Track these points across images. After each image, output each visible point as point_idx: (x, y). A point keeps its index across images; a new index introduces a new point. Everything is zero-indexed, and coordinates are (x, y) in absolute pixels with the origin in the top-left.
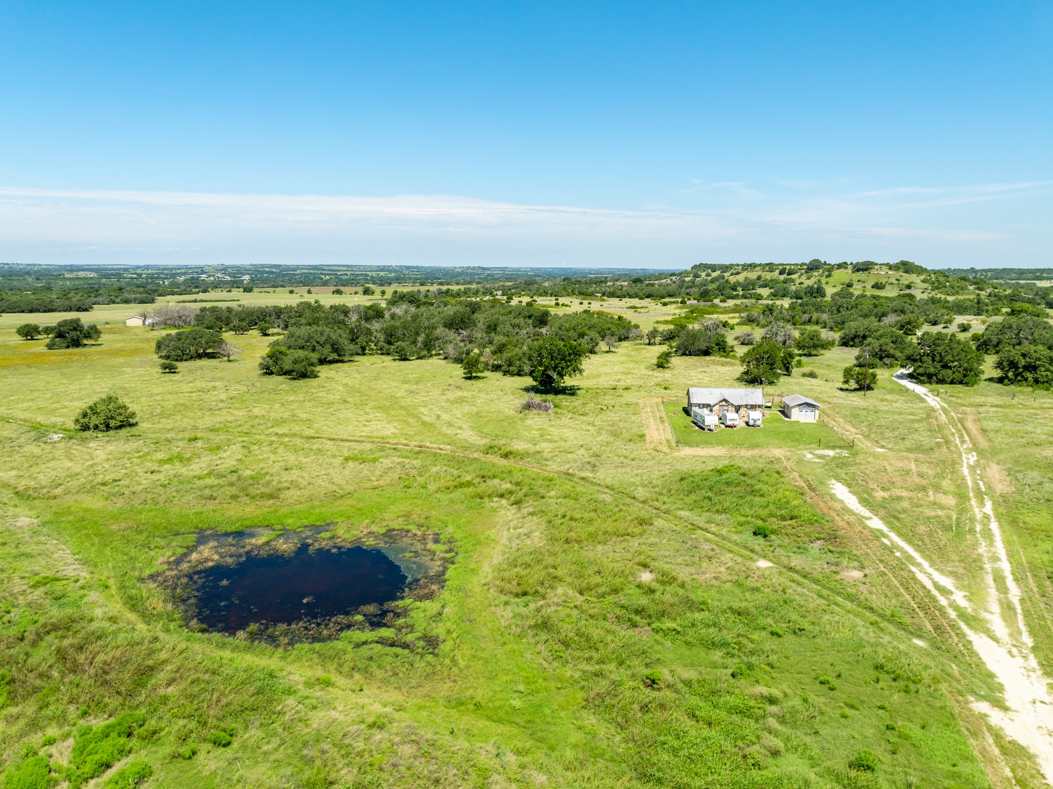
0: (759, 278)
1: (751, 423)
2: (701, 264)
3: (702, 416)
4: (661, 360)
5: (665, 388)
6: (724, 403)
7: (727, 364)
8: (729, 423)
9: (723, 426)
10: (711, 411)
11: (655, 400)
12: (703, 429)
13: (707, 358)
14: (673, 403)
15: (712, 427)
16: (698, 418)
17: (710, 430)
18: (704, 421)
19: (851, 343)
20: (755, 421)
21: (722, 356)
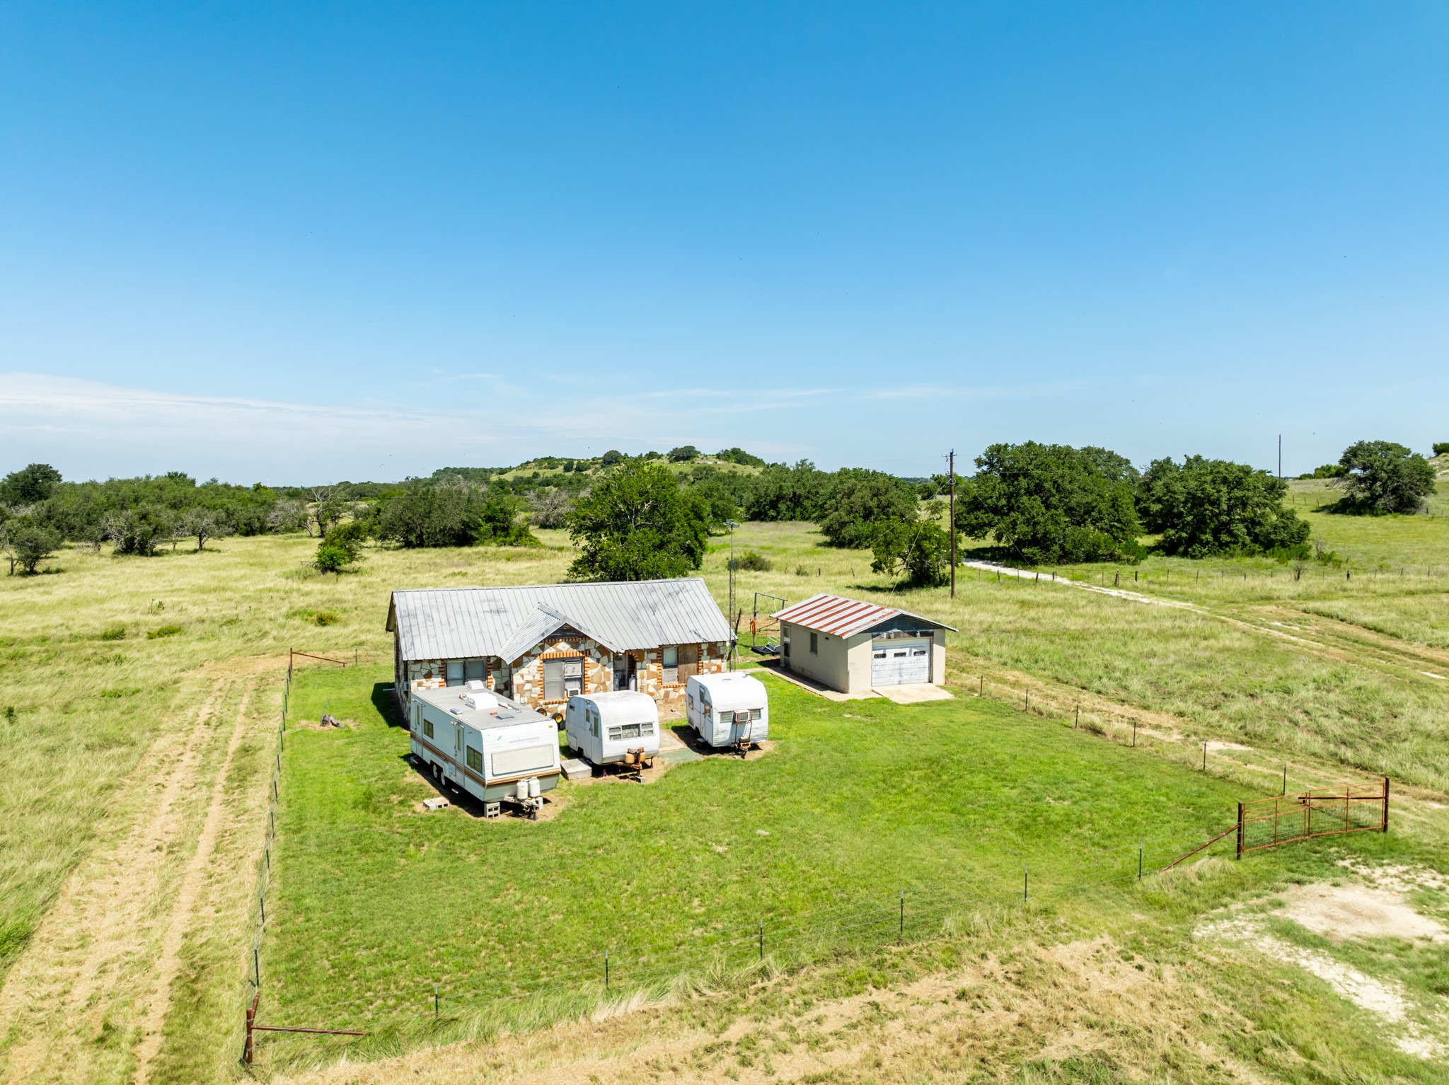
0: (536, 475)
1: (720, 733)
2: (447, 468)
3: (461, 730)
4: (333, 550)
5: (322, 621)
6: (563, 647)
7: (519, 557)
8: (612, 749)
9: (578, 768)
10: (506, 689)
11: (262, 665)
12: (476, 807)
13: (466, 550)
14: (333, 671)
15: (529, 791)
16: (444, 741)
17: (515, 808)
18: (475, 758)
19: (772, 513)
20: (737, 720)
21: (504, 544)
